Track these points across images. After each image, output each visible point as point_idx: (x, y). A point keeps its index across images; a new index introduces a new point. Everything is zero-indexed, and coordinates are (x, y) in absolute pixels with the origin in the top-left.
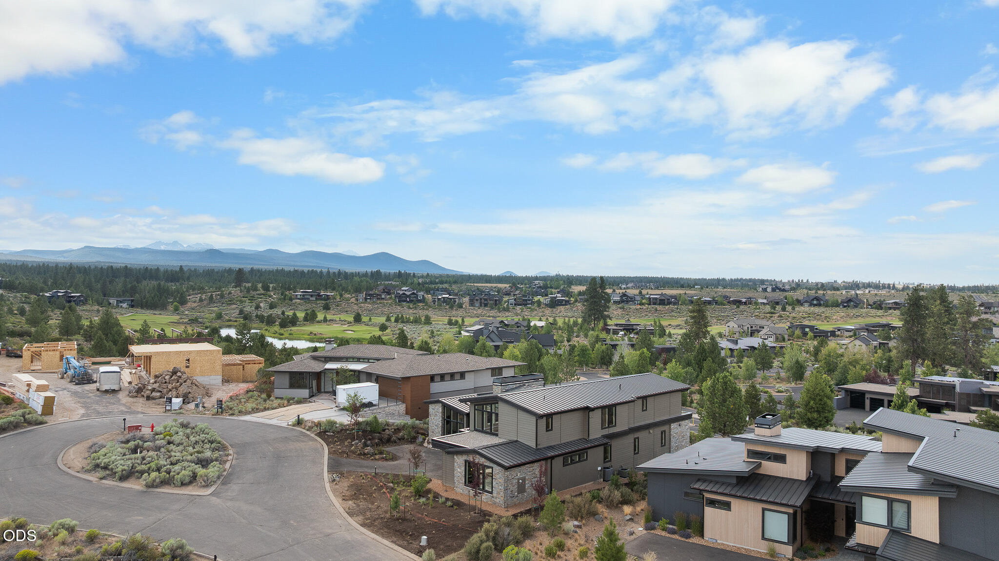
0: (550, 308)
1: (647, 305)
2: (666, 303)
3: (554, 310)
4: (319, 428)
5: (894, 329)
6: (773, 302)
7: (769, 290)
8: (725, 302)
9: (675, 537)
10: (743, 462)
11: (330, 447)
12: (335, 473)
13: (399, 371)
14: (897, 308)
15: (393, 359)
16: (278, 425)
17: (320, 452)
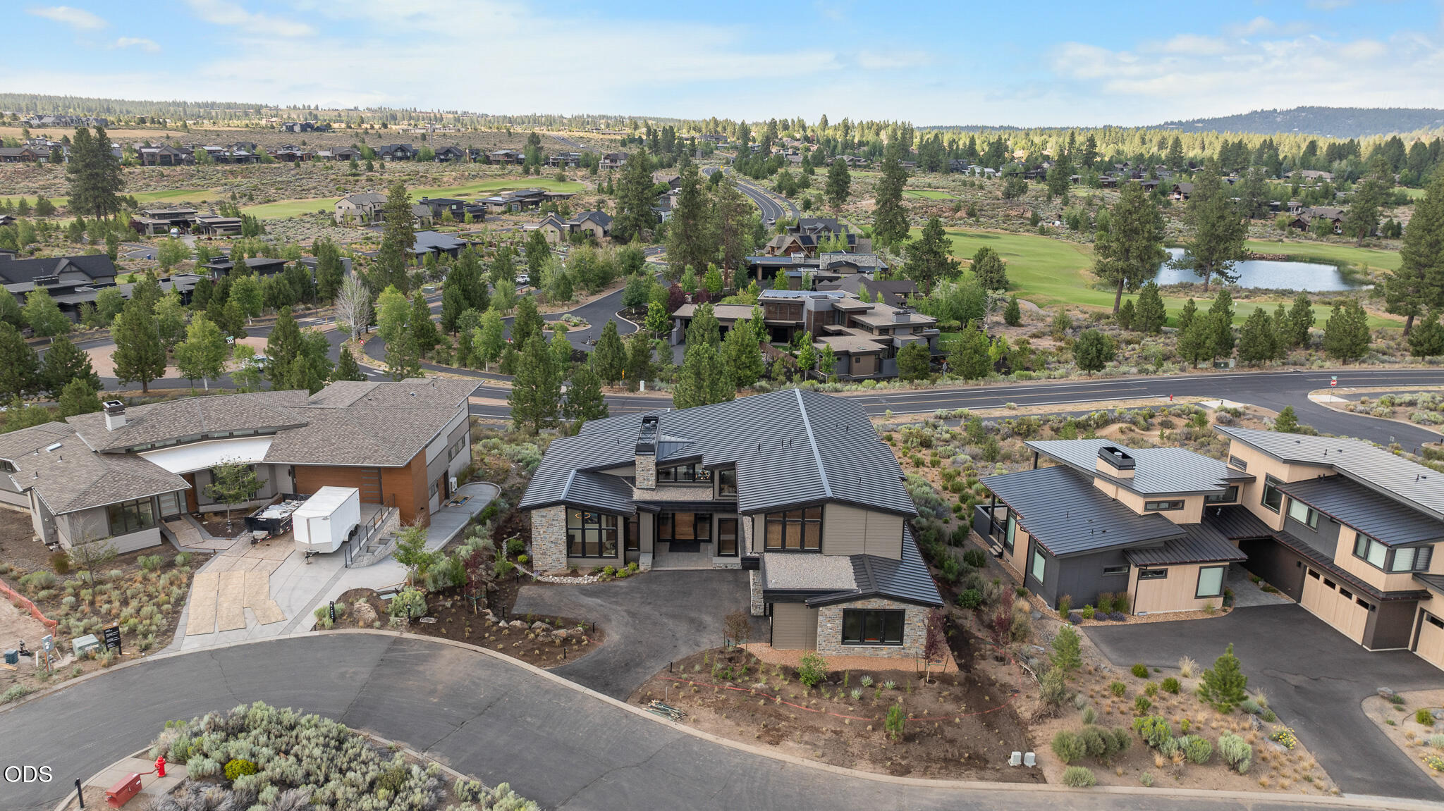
4: (397, 615)
5: (549, 198)
6: (340, 155)
7: (297, 128)
8: (271, 157)
9: (1111, 623)
10: (1140, 516)
11: (500, 651)
12: (644, 700)
13: (376, 451)
14: (510, 162)
15: (306, 425)
16: (292, 636)
17: (509, 669)
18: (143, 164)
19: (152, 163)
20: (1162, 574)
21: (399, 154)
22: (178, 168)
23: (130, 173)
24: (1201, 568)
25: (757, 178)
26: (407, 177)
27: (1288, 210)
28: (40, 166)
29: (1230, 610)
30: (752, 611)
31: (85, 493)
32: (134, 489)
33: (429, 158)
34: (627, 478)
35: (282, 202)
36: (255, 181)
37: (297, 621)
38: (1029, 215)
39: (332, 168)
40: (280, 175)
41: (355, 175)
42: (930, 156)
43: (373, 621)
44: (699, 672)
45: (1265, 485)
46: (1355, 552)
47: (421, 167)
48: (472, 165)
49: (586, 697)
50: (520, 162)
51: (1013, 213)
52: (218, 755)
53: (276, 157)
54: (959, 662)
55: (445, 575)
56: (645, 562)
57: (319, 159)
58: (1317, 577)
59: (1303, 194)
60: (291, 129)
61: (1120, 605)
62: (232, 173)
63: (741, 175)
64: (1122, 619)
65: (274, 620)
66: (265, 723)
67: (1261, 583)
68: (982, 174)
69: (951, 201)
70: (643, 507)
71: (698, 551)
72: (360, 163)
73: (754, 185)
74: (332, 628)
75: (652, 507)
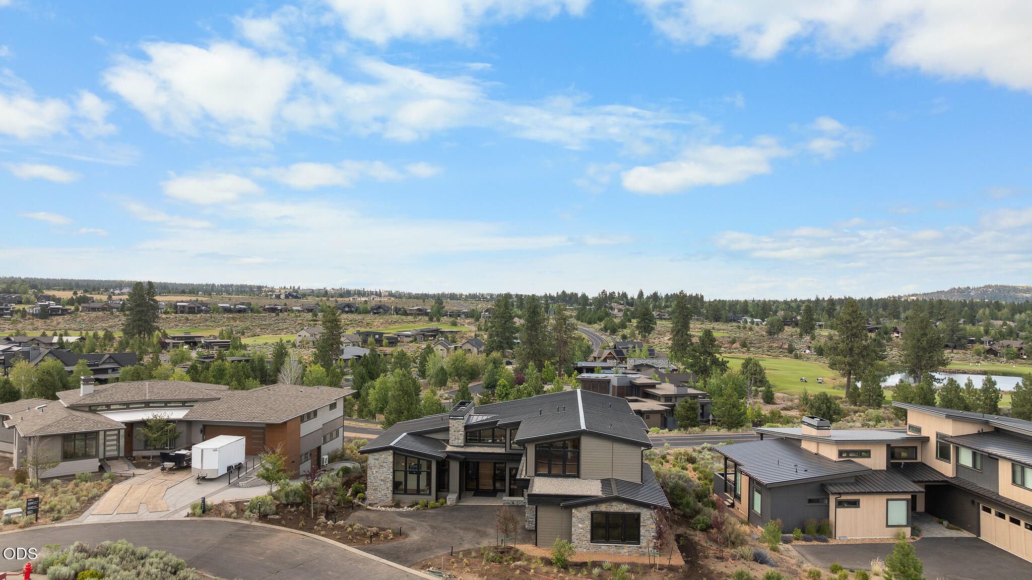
0: (40, 318)
1: (173, 314)
2: (196, 311)
3: (48, 321)
4: (251, 511)
5: (442, 332)
6: (307, 310)
7: (282, 296)
8: (261, 309)
9: (816, 543)
10: (835, 462)
11: (323, 535)
12: (423, 568)
13: (263, 414)
14: (421, 315)
15: (219, 399)
16: (169, 519)
17: (325, 545)
18: (176, 313)
19: (182, 312)
20: (855, 504)
21: (347, 309)
22: (199, 316)
23: (167, 318)
24: (888, 500)
25: (590, 323)
26: (349, 322)
27: (982, 343)
28: (112, 313)
29: (918, 539)
30: (526, 526)
31: (49, 426)
32: (85, 426)
33: (366, 312)
34: (444, 440)
35: (263, 336)
36: (248, 324)
37: (177, 511)
38: (786, 346)
39: (300, 316)
40: (265, 320)
41: (315, 321)
42: (714, 311)
43: (232, 513)
44: (474, 557)
45: (937, 442)
46: (1014, 481)
47: (360, 317)
48: (395, 316)
49: (379, 564)
50: (427, 314)
51: (775, 345)
52: (76, 565)
53: (264, 310)
54: (685, 559)
55: (295, 493)
56: (451, 499)
57: (292, 311)
58: (989, 511)
59: (993, 332)
60: (278, 297)
61: (823, 530)
62: (233, 318)
63: (579, 322)
64: (826, 541)
65: (159, 510)
66: (122, 552)
67: (945, 523)
68: (752, 323)
69: (729, 337)
70: (451, 456)
71: (495, 496)
72: (319, 314)
73: (588, 328)
74: (200, 516)
75: (459, 456)
